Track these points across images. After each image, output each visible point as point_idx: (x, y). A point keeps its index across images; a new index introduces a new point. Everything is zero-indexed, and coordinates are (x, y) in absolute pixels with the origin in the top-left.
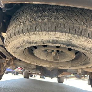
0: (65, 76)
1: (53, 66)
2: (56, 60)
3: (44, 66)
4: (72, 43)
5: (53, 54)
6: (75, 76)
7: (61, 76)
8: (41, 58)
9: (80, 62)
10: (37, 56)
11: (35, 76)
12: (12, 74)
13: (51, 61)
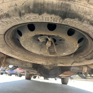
0: (68, 77)
1: (50, 63)
2: (53, 53)
3: (39, 63)
4: (70, 10)
5: (48, 44)
6: (80, 76)
7: (64, 77)
8: (33, 52)
9: (85, 55)
10: (26, 48)
11: (38, 78)
12: (16, 76)
13: (47, 55)
